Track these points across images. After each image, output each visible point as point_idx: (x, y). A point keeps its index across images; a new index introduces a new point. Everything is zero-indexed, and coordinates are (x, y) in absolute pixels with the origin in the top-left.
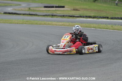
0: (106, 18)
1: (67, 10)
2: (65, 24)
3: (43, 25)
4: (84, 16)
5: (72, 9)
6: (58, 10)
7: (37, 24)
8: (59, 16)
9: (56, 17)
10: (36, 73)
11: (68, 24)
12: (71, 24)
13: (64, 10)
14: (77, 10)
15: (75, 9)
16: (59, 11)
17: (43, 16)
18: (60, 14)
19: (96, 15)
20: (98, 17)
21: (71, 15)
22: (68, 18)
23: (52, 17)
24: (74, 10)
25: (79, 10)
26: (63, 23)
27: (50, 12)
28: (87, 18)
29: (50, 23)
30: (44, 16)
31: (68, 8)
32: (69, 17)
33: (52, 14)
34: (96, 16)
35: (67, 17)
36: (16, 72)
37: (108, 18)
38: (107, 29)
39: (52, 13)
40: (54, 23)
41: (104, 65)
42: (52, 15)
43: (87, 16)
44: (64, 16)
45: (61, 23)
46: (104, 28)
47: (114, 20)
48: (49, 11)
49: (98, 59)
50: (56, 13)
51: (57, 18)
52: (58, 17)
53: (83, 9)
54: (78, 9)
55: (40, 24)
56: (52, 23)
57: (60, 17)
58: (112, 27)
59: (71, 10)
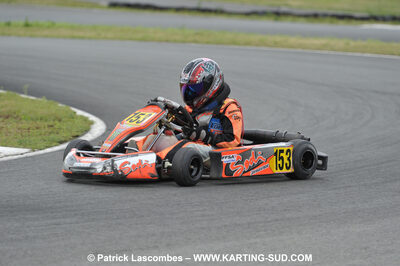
7: (234, 43)
10: (277, 220)
11: (341, 43)
12: (352, 43)
29: (278, 39)
36: (203, 216)
40: (293, 40)
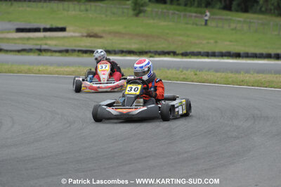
0: (172, 54)
1: (72, 37)
2: (79, 70)
3: (26, 73)
4: (116, 49)
5: (85, 34)
6: (51, 38)
8: (55, 51)
9: (49, 54)
13: (64, 37)
14: (95, 36)
15: (92, 34)
16: (53, 40)
17: (17, 53)
18: (56, 45)
19: (145, 47)
20: (150, 52)
21: (84, 49)
22: (78, 56)
23: (39, 55)
24: (89, 36)
25: (101, 37)
26: (73, 69)
27: (31, 42)
28: (125, 56)
30: (19, 51)
31: (74, 32)
32: (80, 54)
33: (38, 47)
34: (146, 50)
35: (76, 53)
37: (174, 54)
38: (185, 79)
39: (37, 45)
41: (205, 170)
42: (40, 50)
43: (125, 50)
44: (67, 51)
45: (67, 69)
46: (178, 79)
47: (190, 58)
48: (29, 39)
49: (186, 155)
50: (46, 44)
51: (52, 56)
52: (54, 54)
53: (110, 33)
54: (100, 34)
55: (19, 72)
56: (47, 69)
57: (57, 54)
58: (196, 74)
59: (83, 36)
